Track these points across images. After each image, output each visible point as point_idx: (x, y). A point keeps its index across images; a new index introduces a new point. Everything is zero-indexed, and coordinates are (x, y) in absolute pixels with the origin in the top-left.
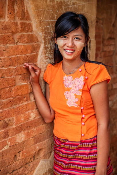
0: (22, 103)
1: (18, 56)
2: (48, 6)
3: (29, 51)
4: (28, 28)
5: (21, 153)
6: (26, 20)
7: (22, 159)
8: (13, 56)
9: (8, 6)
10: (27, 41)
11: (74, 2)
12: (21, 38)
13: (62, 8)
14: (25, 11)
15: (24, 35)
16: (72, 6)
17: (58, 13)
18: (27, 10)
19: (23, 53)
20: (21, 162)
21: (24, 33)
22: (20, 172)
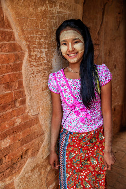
2: (30, 14)
3: (13, 60)
4: (9, 37)
5: (7, 157)
6: (7, 28)
10: (9, 50)
11: (60, 11)
12: (2, 47)
13: (46, 16)
14: (5, 19)
15: (5, 44)
16: (57, 15)
17: (43, 21)
18: (7, 18)
19: (6, 62)
20: (8, 164)
21: (6, 42)
22: (7, 173)
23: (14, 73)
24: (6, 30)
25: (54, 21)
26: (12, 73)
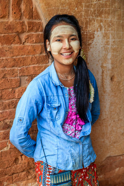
1: (24, 56)
2: (62, 4)
3: (39, 52)
4: (37, 28)
6: (35, 19)
8: (18, 57)
9: (13, 5)
10: (36, 41)
12: (28, 38)
13: (82, 5)
14: (34, 10)
15: (33, 35)
16: (96, 2)
17: (77, 11)
18: (36, 8)
19: (31, 53)
20: (24, 166)
21: (33, 33)
22: (22, 176)
23: (39, 65)
24: (34, 21)
25: (92, 9)
26: (37, 65)
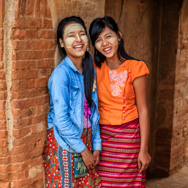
0: (42, 95)
1: (41, 50)
2: (65, 5)
4: (49, 25)
5: (40, 142)
6: (48, 17)
7: (41, 148)
8: (37, 50)
9: (36, 4)
10: (48, 37)
11: (87, 2)
12: (43, 34)
13: (76, 7)
14: (48, 9)
15: (46, 31)
16: (84, 6)
17: (73, 12)
18: (49, 7)
19: (45, 48)
22: (39, 160)
26: (48, 59)
